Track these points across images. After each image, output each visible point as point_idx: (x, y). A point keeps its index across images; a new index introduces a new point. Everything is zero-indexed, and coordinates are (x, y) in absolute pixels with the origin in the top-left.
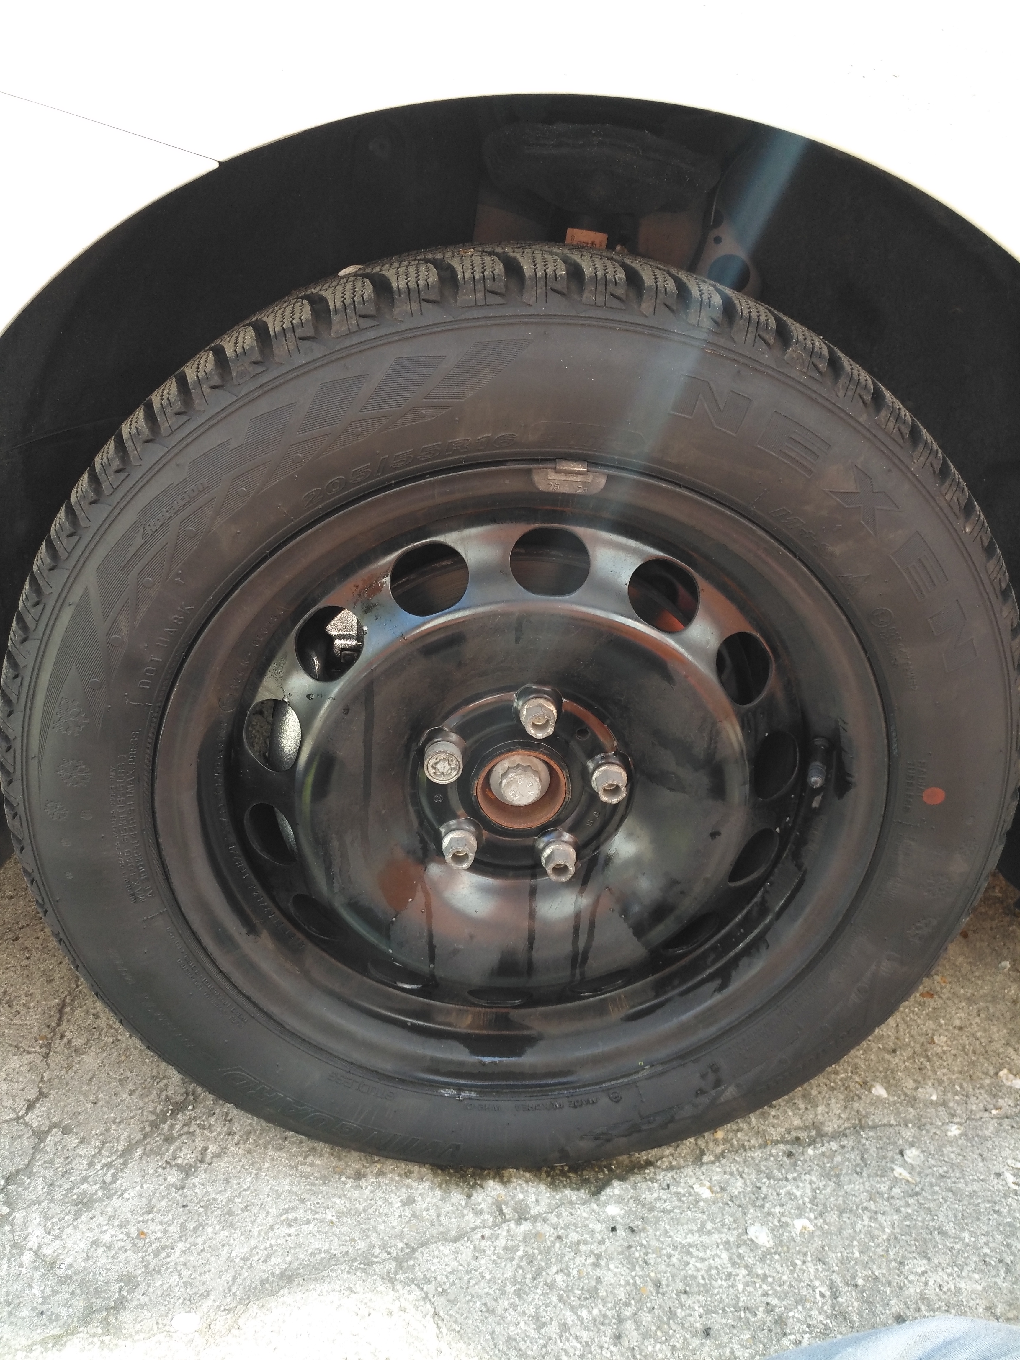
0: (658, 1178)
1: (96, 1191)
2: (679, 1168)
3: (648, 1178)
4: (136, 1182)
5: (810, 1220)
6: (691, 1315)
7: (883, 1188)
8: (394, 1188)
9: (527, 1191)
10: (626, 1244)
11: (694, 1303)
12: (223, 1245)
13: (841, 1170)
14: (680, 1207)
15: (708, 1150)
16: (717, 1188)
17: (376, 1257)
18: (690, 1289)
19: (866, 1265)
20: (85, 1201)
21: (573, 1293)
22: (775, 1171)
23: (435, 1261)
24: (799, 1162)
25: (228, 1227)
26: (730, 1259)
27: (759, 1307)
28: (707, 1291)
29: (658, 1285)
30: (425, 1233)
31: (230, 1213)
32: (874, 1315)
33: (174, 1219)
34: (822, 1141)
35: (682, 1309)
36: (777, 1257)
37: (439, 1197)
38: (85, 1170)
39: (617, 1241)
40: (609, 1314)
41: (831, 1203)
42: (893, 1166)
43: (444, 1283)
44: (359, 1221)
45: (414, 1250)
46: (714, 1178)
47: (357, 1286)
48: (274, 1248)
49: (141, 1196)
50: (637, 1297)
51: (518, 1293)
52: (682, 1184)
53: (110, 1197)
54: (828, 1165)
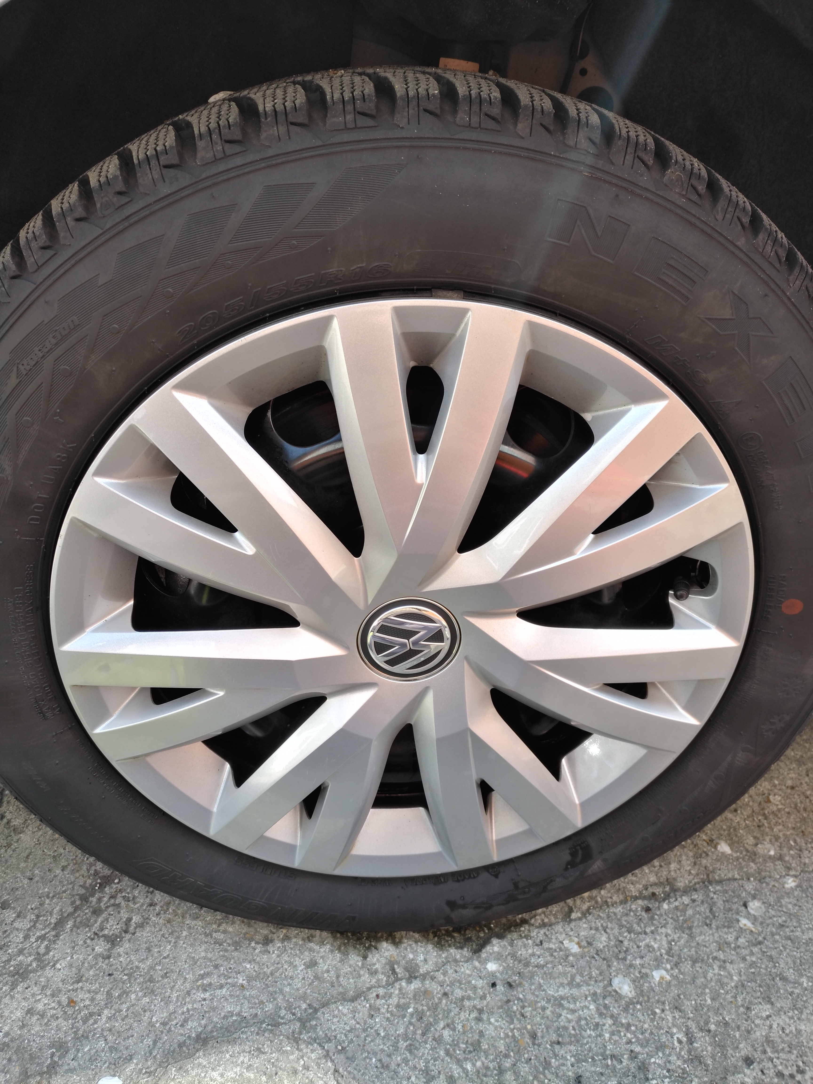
0: (532, 935)
1: (31, 962)
2: (550, 925)
3: (523, 935)
4: (67, 953)
5: (666, 970)
6: (563, 1065)
7: (730, 938)
8: (298, 952)
9: (416, 951)
10: (505, 999)
11: (566, 1053)
12: (145, 1011)
13: (693, 922)
14: (552, 962)
15: (575, 907)
16: (584, 943)
17: (282, 1018)
18: (563, 1039)
19: (717, 1012)
20: (21, 971)
21: (459, 1047)
22: (635, 925)
23: (335, 1020)
24: (656, 917)
25: (150, 993)
26: (598, 1009)
27: (624, 1054)
28: (578, 1041)
29: (534, 1036)
30: (326, 994)
31: (151, 980)
32: (725, 1058)
33: (100, 987)
34: (676, 895)
35: (556, 1059)
36: (639, 1007)
37: (338, 959)
38: (21, 943)
39: (497, 996)
40: (491, 1065)
41: (685, 953)
42: (738, 917)
43: (344, 1041)
44: (267, 985)
45: (316, 1011)
46: (582, 933)
47: (265, 1046)
48: (191, 1012)
49: (71, 966)
50: (516, 1049)
51: (410, 1049)
52: (554, 941)
53: (43, 968)
54: (681, 918)
